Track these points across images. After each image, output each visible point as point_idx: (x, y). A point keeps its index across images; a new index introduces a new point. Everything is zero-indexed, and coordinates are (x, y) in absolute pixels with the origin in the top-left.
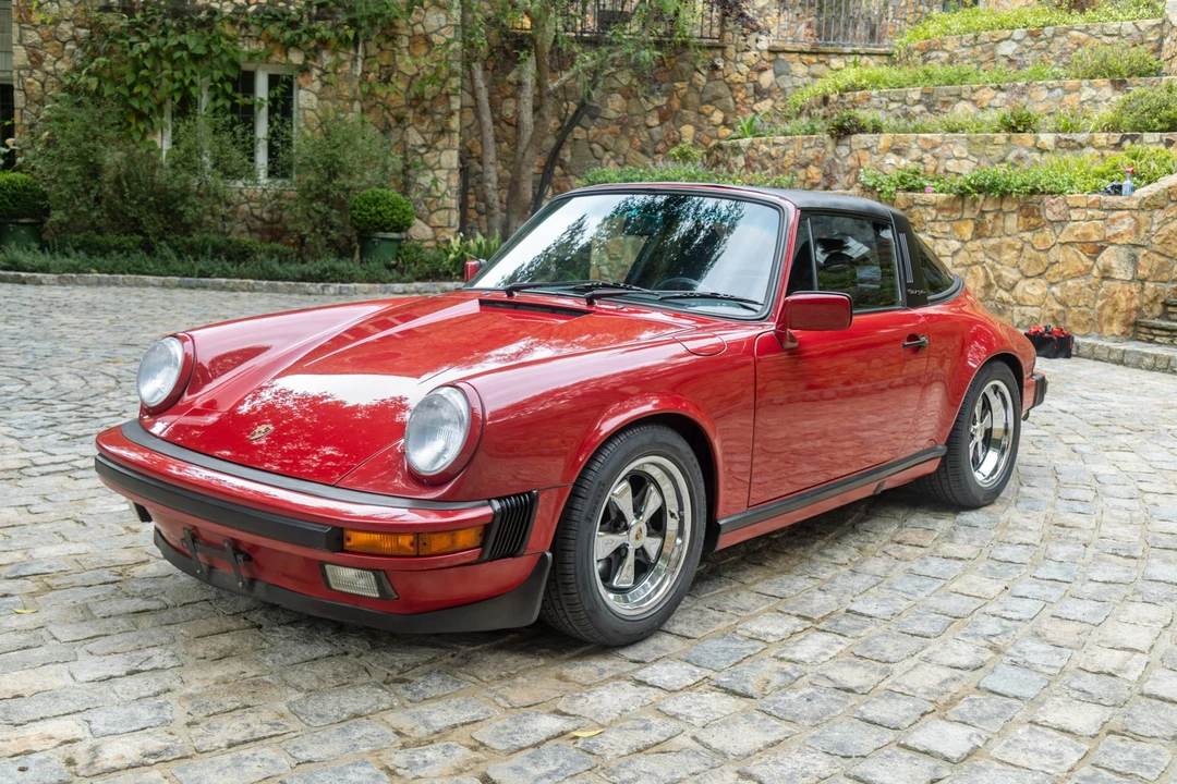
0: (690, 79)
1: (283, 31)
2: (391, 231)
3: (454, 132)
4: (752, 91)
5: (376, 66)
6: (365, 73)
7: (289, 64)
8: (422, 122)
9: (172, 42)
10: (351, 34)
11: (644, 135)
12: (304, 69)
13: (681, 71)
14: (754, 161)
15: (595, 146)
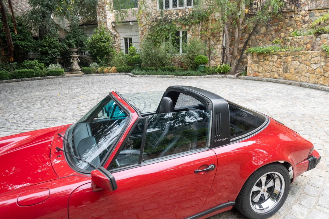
0: (284, 21)
1: (184, 22)
2: (202, 64)
3: (221, 40)
4: (302, 22)
5: (204, 27)
6: (201, 29)
7: (186, 29)
8: (214, 39)
9: (164, 27)
10: (198, 21)
11: (270, 36)
12: (189, 30)
13: (282, 19)
14: (293, 43)
15: (257, 40)
